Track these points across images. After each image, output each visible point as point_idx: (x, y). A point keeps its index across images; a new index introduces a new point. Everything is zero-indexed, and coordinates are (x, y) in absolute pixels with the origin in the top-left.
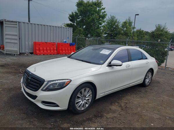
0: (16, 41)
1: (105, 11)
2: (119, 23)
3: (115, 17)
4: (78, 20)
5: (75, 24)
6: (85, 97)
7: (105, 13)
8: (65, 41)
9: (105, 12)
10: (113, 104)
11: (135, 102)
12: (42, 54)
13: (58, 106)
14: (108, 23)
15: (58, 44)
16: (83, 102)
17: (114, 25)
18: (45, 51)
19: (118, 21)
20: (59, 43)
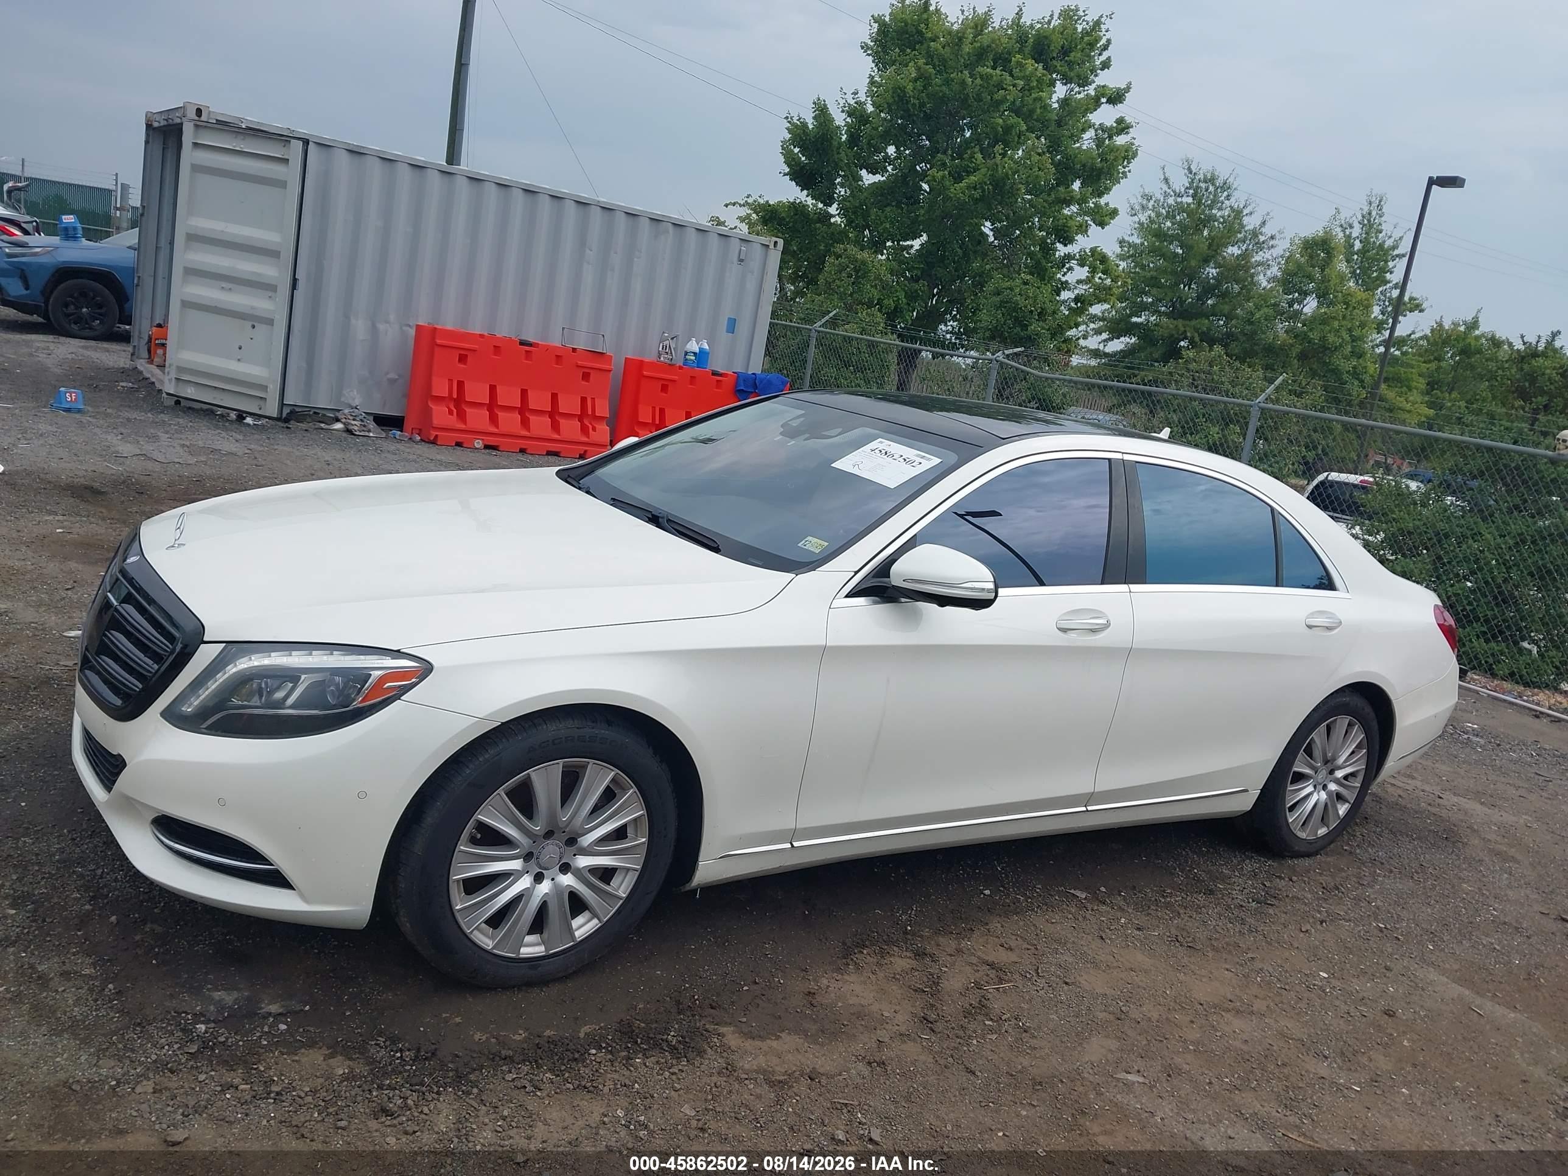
0: (261, 304)
1: (1120, 121)
2: (1260, 246)
3: (1226, 187)
4: (868, 179)
5: (833, 210)
6: (572, 841)
7: (1120, 140)
8: (693, 346)
9: (1122, 126)
10: (866, 957)
11: (1094, 982)
12: (478, 444)
13: (276, 879)
14: (1160, 235)
15: (635, 368)
16: (545, 887)
17: (1206, 261)
18: (510, 422)
19: (1250, 223)
20: (640, 364)
